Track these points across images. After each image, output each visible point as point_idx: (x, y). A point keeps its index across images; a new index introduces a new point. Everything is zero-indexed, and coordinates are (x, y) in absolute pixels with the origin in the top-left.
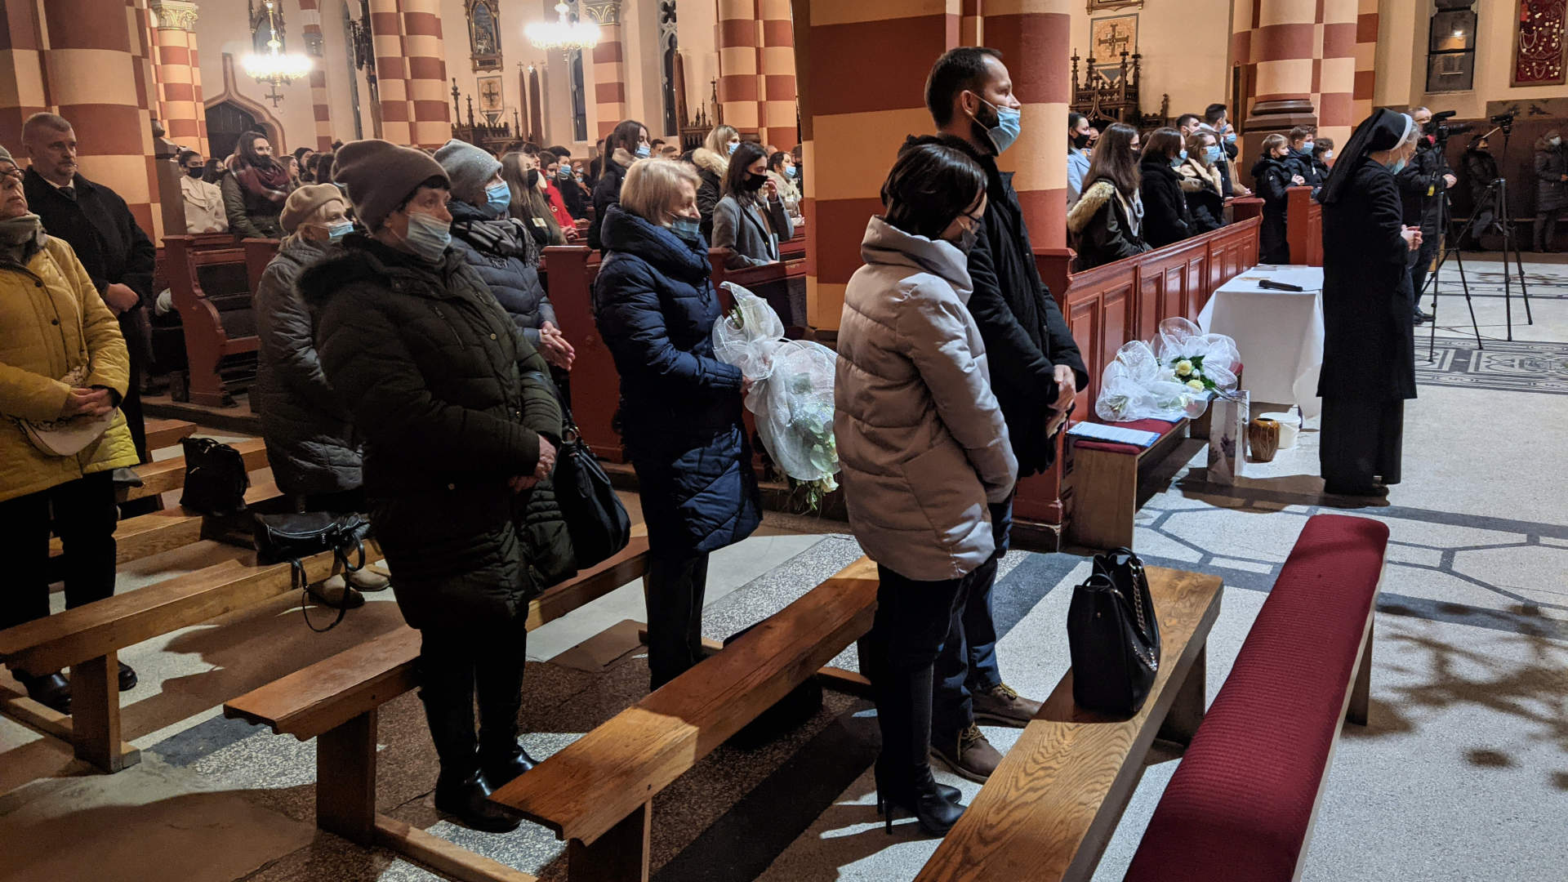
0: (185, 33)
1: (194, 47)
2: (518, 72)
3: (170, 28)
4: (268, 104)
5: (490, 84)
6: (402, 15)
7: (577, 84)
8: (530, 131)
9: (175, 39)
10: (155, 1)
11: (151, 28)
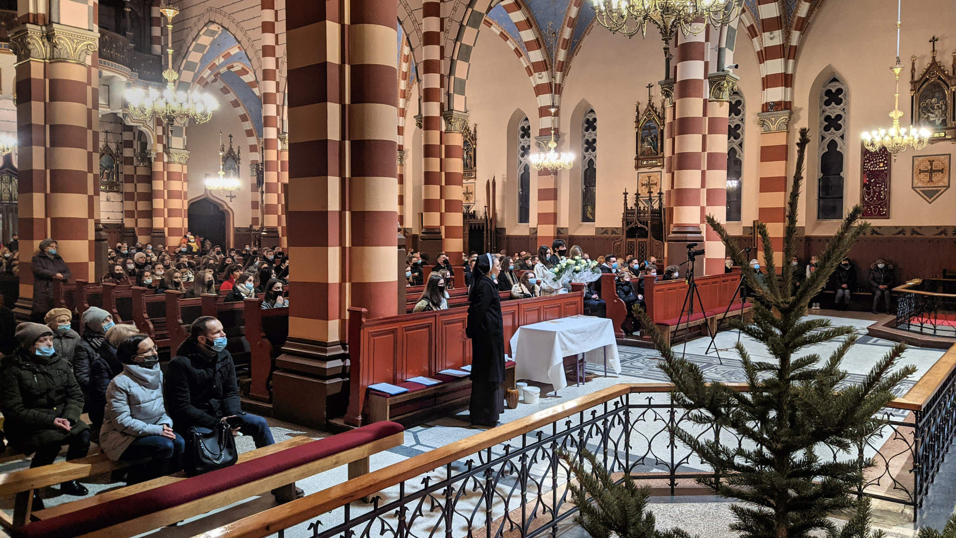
0: (181, 165)
1: (185, 172)
3: (174, 163)
4: (227, 200)
6: (279, 162)
9: (175, 168)
10: (167, 148)
11: (164, 163)
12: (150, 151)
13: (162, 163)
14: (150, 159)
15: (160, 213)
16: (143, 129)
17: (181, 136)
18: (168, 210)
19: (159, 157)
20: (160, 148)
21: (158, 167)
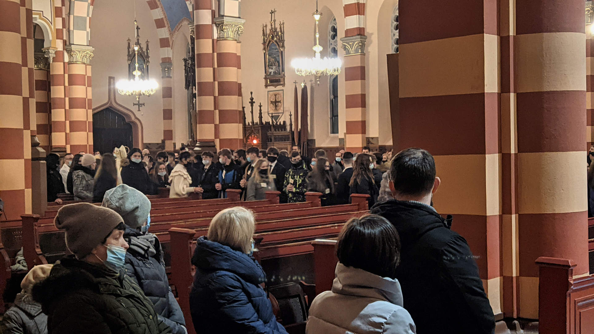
0: (84, 65)
1: (89, 74)
2: (294, 87)
3: (76, 63)
5: (275, 95)
7: (334, 95)
8: (299, 127)
9: (78, 70)
10: (67, 46)
11: (64, 63)
12: (48, 49)
13: (62, 63)
14: (47, 59)
15: (61, 127)
16: (39, 21)
17: (85, 29)
18: (71, 122)
19: (59, 56)
20: (59, 45)
21: (58, 69)
